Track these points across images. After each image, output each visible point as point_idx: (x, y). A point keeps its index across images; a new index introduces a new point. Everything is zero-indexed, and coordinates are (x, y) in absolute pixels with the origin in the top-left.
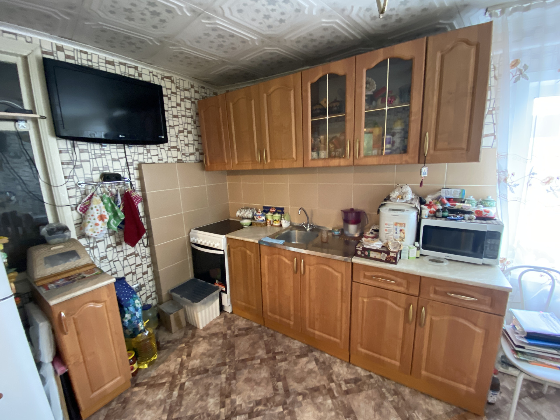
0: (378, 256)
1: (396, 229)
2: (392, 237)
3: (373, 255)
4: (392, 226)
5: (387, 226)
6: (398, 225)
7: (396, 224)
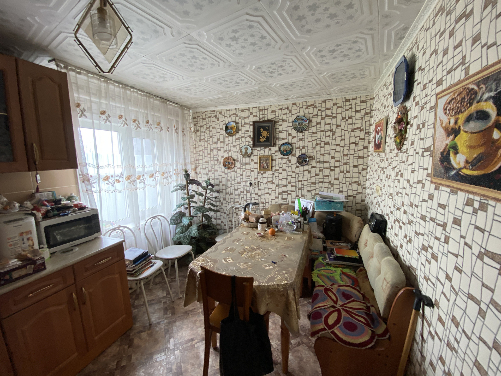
0: (23, 272)
1: (23, 240)
2: (20, 249)
3: (15, 275)
4: (17, 238)
5: (11, 240)
6: (24, 234)
7: (21, 234)
